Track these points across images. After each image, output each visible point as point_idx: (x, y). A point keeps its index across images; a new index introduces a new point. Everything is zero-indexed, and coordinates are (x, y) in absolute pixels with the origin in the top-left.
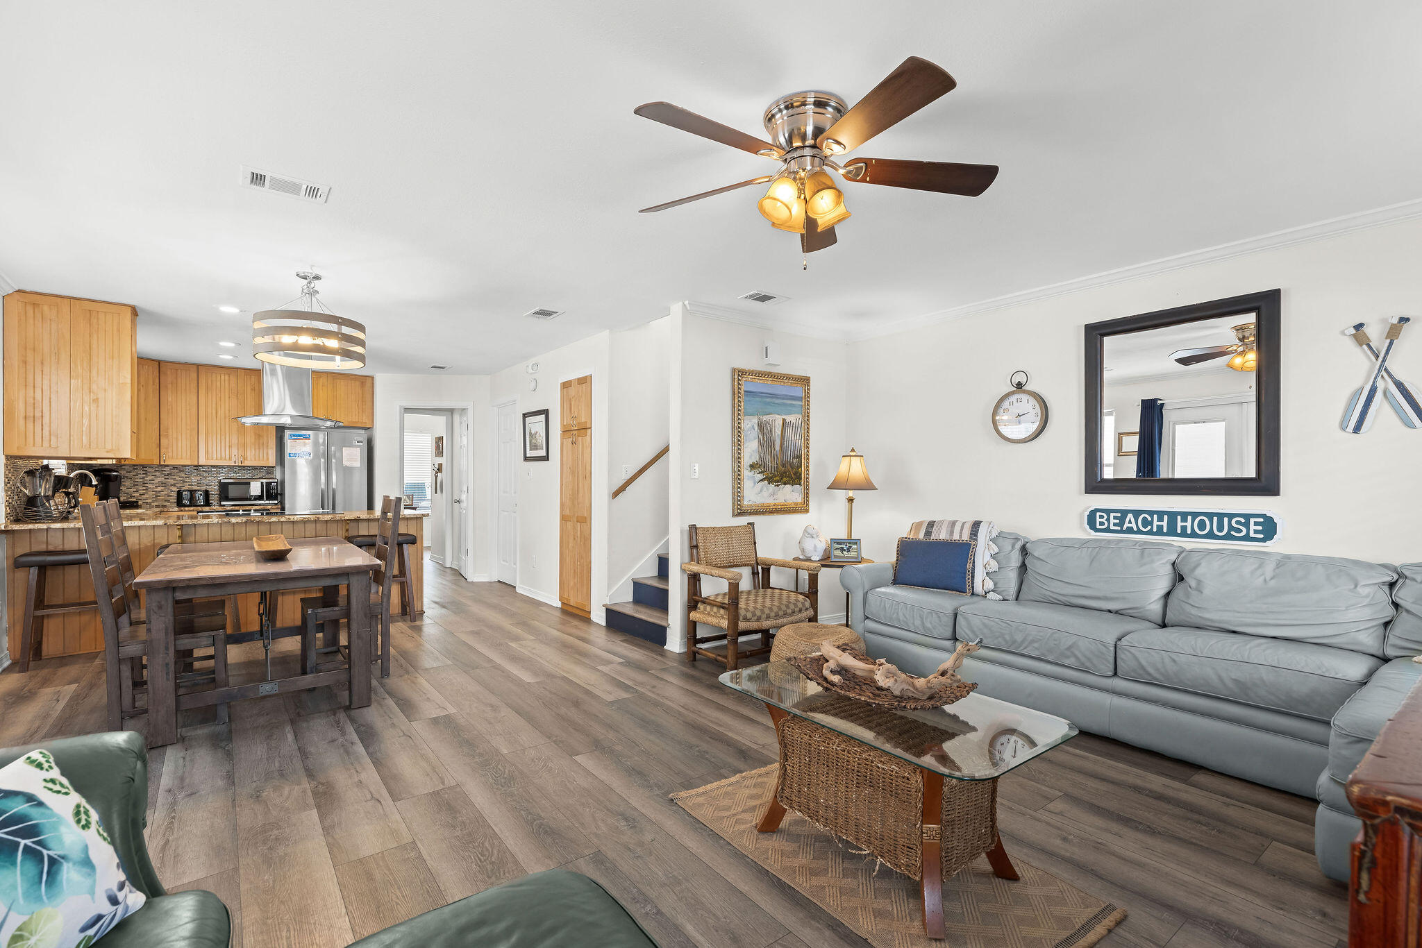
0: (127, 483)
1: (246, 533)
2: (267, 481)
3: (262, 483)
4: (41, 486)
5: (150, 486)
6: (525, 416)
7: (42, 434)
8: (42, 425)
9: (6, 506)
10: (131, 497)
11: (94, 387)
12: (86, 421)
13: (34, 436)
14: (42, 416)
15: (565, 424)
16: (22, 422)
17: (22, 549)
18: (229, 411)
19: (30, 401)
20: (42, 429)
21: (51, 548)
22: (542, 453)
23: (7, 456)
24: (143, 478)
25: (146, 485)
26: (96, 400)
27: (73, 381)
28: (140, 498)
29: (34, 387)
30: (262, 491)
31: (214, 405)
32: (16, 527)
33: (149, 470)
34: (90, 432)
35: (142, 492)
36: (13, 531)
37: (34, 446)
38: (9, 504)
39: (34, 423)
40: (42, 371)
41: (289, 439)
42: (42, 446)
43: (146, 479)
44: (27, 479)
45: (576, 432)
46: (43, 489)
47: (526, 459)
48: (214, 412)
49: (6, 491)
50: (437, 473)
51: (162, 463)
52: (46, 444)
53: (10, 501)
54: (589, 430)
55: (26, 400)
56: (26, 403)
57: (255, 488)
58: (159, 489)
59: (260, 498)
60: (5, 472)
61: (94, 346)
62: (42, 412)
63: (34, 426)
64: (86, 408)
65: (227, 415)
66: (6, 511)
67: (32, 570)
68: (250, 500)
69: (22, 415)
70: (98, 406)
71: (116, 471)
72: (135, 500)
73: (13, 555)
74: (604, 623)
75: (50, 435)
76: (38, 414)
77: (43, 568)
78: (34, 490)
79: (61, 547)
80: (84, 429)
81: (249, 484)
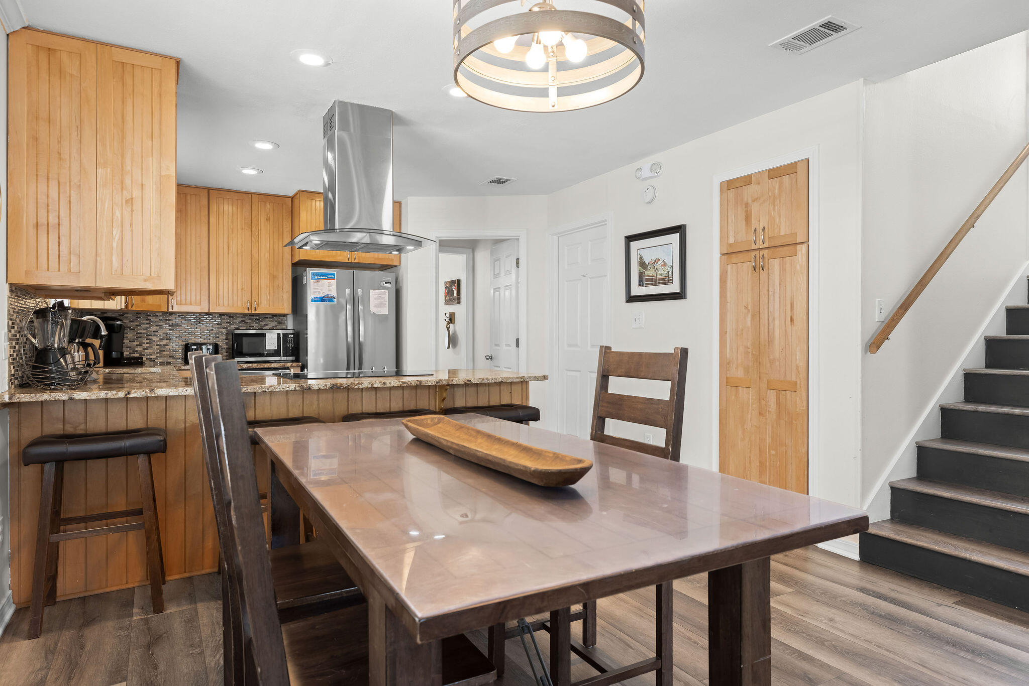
0: (130, 335)
1: (318, 404)
2: (284, 332)
3: (279, 335)
4: (54, 334)
5: (154, 338)
6: (630, 239)
7: (59, 251)
8: (59, 238)
9: (10, 364)
10: (135, 352)
11: (128, 182)
12: (116, 233)
13: (48, 253)
14: (59, 225)
15: (732, 241)
16: (32, 231)
17: (31, 432)
18: (242, 245)
19: (43, 199)
20: (59, 245)
21: (69, 430)
22: (675, 288)
23: (11, 285)
24: (147, 329)
25: (150, 337)
26: (130, 201)
27: (99, 171)
28: (142, 353)
29: (48, 179)
30: (279, 346)
31: (226, 240)
32: (25, 398)
33: (154, 319)
34: (122, 250)
35: (145, 346)
36: (19, 404)
37: (48, 269)
38: (13, 362)
39: (48, 233)
40: (60, 154)
41: (312, 279)
42: (59, 270)
43: (150, 329)
44: (37, 323)
45: (766, 252)
46: (58, 338)
47: (631, 299)
48: (226, 248)
49: (10, 340)
50: (448, 324)
51: (170, 310)
52: (64, 268)
53: (15, 356)
54: (804, 247)
55: (37, 199)
56: (37, 203)
57: (271, 341)
58: (164, 342)
59: (276, 353)
60: (9, 311)
61: (128, 118)
62: (59, 218)
63: (48, 237)
64: (118, 213)
65: (239, 251)
66: (10, 371)
67: (47, 467)
68: (269, 355)
69: (33, 221)
70: (132, 211)
71: (121, 320)
72: (138, 355)
73: (19, 440)
74: (856, 557)
75: (70, 253)
76: (53, 220)
77: (60, 461)
78: (45, 338)
79: (82, 426)
80: (115, 245)
81: (263, 335)
